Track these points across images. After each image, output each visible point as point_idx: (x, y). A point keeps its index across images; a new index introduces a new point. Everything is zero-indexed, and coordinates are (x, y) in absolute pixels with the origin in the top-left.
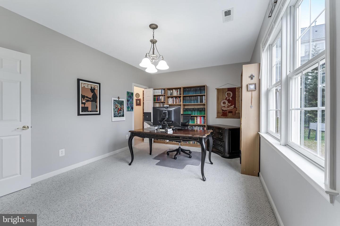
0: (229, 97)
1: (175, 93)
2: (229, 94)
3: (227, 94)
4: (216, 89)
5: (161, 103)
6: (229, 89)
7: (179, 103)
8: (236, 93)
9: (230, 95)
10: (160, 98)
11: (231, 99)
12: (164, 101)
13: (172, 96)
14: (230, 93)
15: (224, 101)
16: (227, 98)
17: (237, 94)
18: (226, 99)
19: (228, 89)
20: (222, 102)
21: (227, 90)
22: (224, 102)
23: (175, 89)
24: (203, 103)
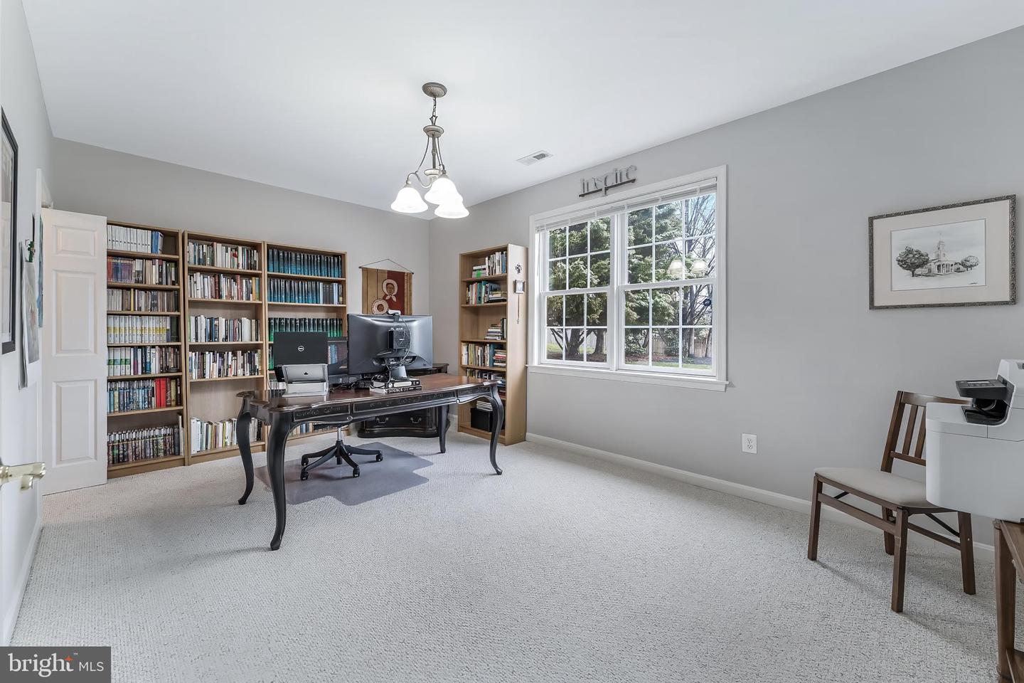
0: (391, 293)
1: (223, 258)
2: (390, 286)
3: (388, 284)
4: (360, 267)
5: (145, 290)
6: (392, 275)
7: (244, 298)
8: (406, 285)
9: (394, 288)
10: (131, 266)
11: (394, 299)
12: (160, 283)
13: (208, 267)
14: (392, 284)
15: (380, 302)
16: (386, 295)
17: (406, 287)
18: (384, 298)
19: (389, 272)
20: (376, 304)
21: (386, 275)
22: (378, 306)
23: (225, 242)
24: (333, 303)
